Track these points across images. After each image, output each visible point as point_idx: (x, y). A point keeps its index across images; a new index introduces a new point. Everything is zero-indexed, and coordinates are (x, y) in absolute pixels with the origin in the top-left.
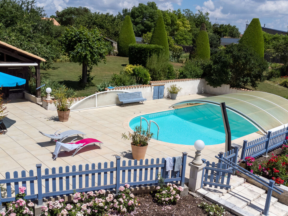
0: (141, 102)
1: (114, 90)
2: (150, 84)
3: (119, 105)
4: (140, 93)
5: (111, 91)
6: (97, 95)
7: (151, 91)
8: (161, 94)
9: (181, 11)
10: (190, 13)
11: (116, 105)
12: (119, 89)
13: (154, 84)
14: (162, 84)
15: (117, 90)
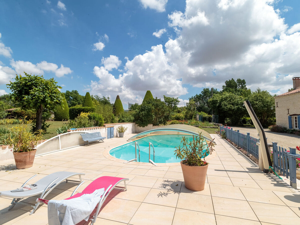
0: (102, 141)
1: (77, 131)
2: (104, 126)
3: (83, 145)
4: (99, 133)
5: (75, 131)
6: (60, 136)
7: (106, 132)
8: (112, 135)
9: (93, 96)
10: (98, 98)
11: (79, 145)
12: (81, 130)
13: (107, 126)
14: (112, 126)
15: (80, 131)
